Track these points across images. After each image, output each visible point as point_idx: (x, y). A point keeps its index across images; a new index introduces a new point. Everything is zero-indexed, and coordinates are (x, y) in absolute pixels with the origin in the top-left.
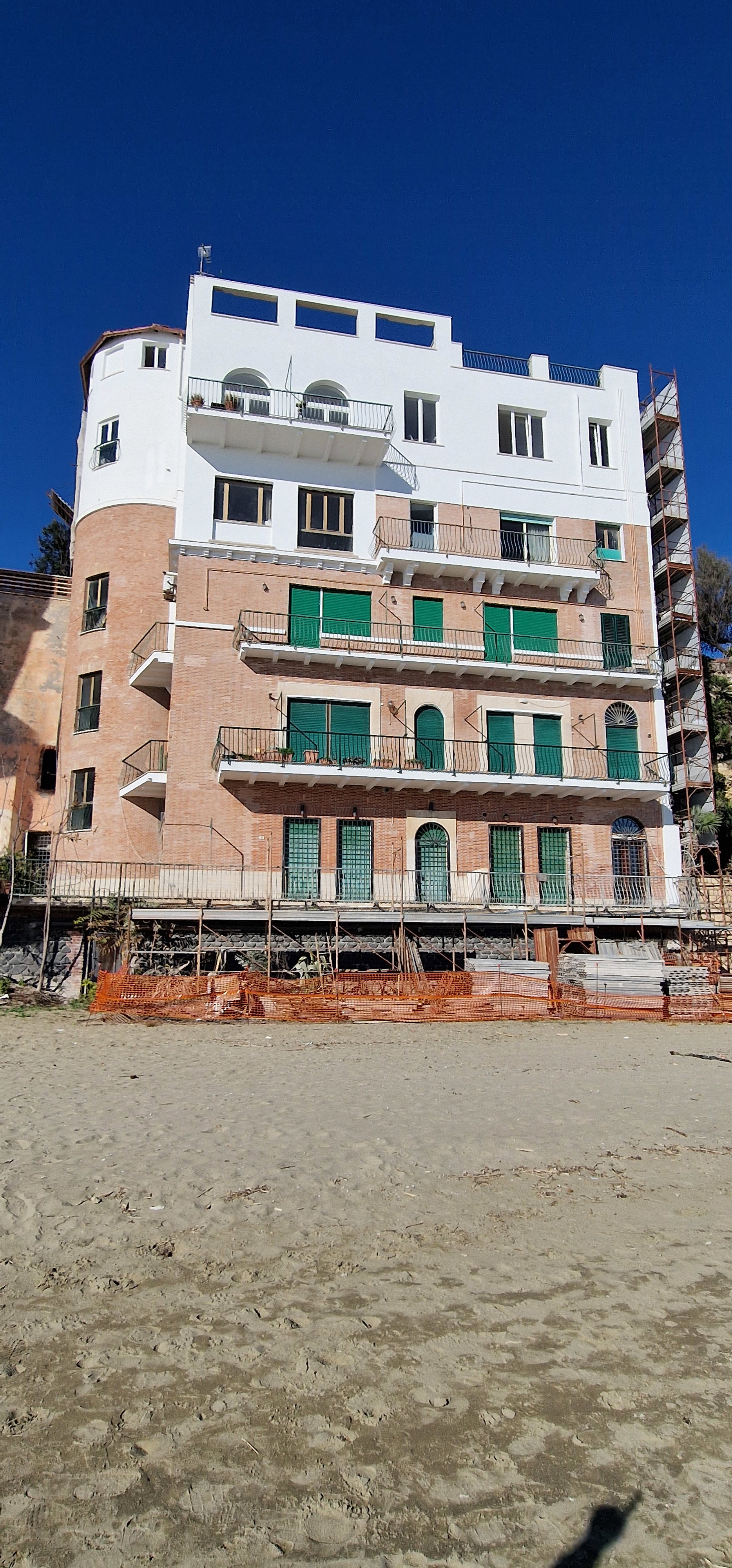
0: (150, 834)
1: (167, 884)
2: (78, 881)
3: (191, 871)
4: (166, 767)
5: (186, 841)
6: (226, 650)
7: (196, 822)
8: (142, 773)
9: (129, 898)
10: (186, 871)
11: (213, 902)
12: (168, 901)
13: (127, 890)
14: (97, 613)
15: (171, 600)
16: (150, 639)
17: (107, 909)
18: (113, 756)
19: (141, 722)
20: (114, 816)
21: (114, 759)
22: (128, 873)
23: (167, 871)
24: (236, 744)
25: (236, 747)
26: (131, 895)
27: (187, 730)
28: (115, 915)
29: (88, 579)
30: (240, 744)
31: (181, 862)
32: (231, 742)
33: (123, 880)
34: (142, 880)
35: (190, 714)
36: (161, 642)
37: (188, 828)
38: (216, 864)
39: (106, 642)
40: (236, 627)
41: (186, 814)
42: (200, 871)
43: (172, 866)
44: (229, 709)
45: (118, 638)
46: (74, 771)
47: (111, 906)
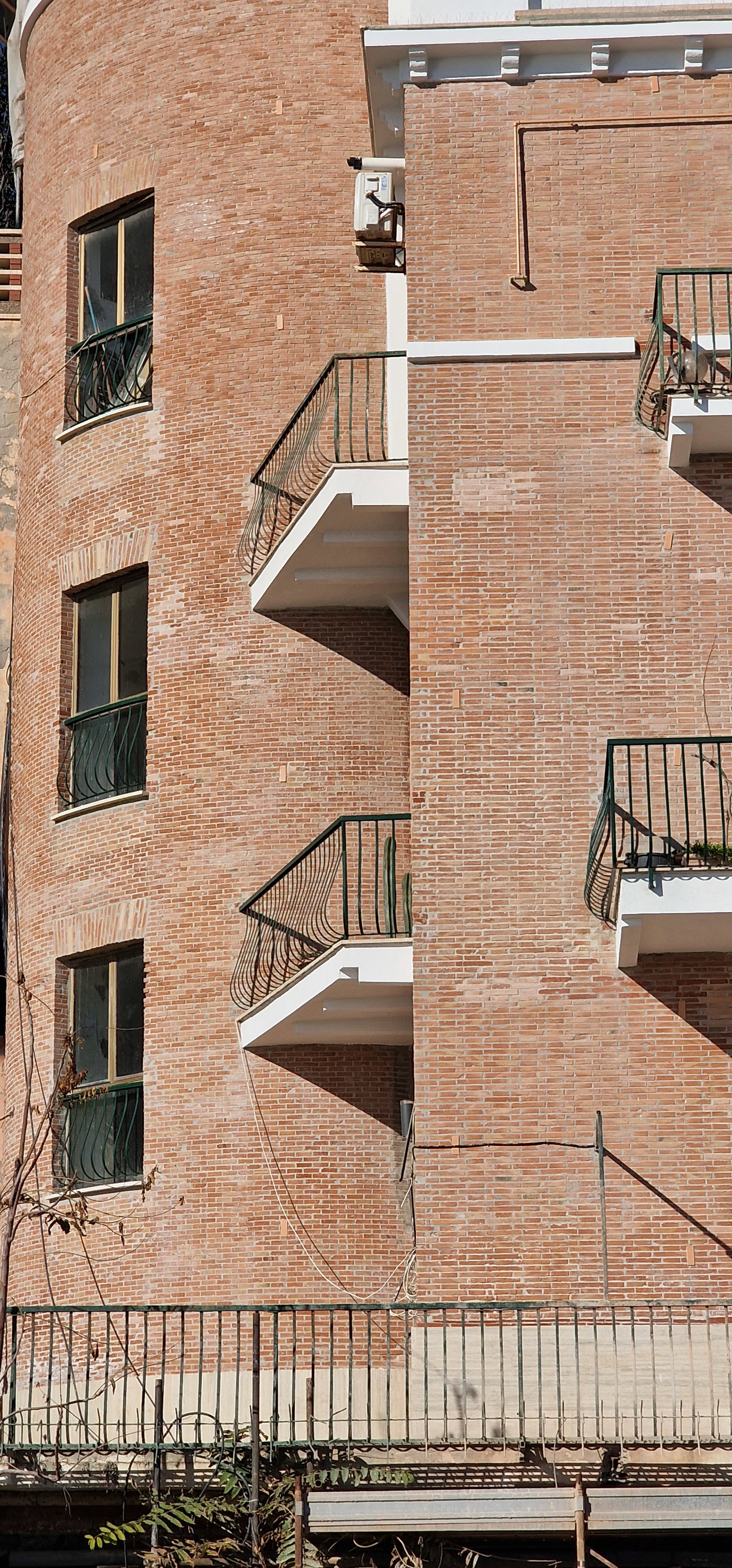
0: (367, 1189)
1: (436, 1388)
2: (97, 1385)
3: (530, 1333)
4: (409, 918)
5: (502, 1209)
6: (614, 436)
7: (541, 1131)
8: (321, 948)
9: (294, 1449)
10: (510, 1333)
11: (627, 1457)
12: (448, 1457)
13: (284, 1415)
14: (118, 348)
15: (390, 267)
16: (315, 425)
17: (214, 1493)
18: (203, 892)
19: (300, 751)
20: (223, 1125)
21: (211, 903)
22: (285, 1346)
23: (435, 1334)
24: (677, 808)
25: (677, 821)
26: (302, 1436)
27: (482, 766)
28: (243, 1520)
29: (80, 226)
30: (695, 805)
31: (491, 1293)
32: (658, 800)
33: (266, 1376)
34: (341, 1373)
35: (490, 701)
36: (359, 433)
37: (510, 1158)
38: (628, 1299)
39: (155, 454)
40: (645, 339)
41: (499, 1100)
42: (567, 1331)
43: (455, 1315)
44: (643, 668)
45: (197, 434)
46: (65, 961)
47: (229, 1484)
